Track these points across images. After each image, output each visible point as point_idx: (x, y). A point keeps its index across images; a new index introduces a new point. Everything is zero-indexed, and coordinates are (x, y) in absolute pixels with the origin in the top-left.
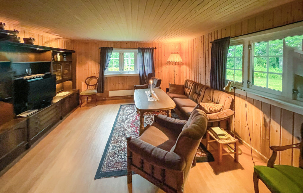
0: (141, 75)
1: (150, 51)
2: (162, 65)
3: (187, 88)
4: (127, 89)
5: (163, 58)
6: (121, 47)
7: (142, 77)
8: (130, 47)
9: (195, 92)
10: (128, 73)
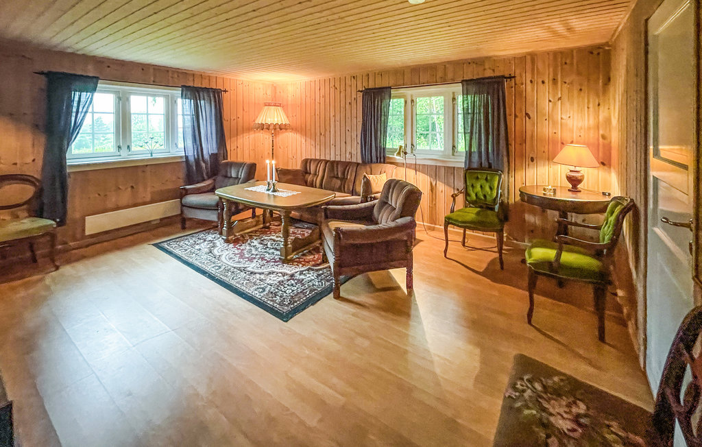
0: (191, 159)
1: (212, 98)
2: (237, 133)
3: (310, 173)
4: (145, 203)
5: (241, 117)
6: (123, 79)
7: (194, 164)
8: (154, 81)
9: (334, 177)
10: (149, 157)
